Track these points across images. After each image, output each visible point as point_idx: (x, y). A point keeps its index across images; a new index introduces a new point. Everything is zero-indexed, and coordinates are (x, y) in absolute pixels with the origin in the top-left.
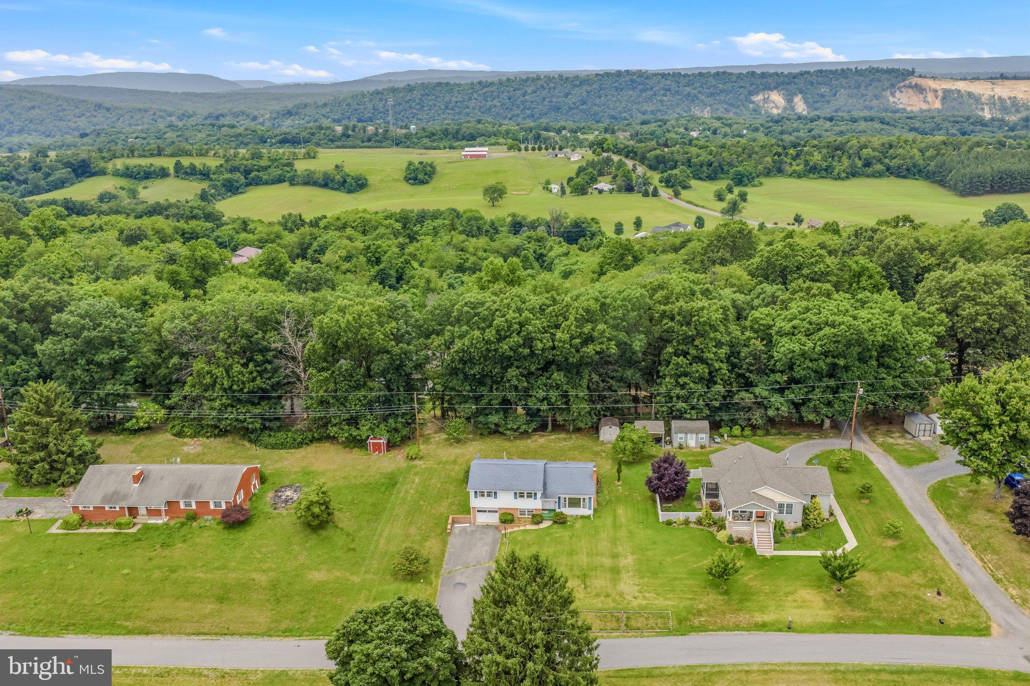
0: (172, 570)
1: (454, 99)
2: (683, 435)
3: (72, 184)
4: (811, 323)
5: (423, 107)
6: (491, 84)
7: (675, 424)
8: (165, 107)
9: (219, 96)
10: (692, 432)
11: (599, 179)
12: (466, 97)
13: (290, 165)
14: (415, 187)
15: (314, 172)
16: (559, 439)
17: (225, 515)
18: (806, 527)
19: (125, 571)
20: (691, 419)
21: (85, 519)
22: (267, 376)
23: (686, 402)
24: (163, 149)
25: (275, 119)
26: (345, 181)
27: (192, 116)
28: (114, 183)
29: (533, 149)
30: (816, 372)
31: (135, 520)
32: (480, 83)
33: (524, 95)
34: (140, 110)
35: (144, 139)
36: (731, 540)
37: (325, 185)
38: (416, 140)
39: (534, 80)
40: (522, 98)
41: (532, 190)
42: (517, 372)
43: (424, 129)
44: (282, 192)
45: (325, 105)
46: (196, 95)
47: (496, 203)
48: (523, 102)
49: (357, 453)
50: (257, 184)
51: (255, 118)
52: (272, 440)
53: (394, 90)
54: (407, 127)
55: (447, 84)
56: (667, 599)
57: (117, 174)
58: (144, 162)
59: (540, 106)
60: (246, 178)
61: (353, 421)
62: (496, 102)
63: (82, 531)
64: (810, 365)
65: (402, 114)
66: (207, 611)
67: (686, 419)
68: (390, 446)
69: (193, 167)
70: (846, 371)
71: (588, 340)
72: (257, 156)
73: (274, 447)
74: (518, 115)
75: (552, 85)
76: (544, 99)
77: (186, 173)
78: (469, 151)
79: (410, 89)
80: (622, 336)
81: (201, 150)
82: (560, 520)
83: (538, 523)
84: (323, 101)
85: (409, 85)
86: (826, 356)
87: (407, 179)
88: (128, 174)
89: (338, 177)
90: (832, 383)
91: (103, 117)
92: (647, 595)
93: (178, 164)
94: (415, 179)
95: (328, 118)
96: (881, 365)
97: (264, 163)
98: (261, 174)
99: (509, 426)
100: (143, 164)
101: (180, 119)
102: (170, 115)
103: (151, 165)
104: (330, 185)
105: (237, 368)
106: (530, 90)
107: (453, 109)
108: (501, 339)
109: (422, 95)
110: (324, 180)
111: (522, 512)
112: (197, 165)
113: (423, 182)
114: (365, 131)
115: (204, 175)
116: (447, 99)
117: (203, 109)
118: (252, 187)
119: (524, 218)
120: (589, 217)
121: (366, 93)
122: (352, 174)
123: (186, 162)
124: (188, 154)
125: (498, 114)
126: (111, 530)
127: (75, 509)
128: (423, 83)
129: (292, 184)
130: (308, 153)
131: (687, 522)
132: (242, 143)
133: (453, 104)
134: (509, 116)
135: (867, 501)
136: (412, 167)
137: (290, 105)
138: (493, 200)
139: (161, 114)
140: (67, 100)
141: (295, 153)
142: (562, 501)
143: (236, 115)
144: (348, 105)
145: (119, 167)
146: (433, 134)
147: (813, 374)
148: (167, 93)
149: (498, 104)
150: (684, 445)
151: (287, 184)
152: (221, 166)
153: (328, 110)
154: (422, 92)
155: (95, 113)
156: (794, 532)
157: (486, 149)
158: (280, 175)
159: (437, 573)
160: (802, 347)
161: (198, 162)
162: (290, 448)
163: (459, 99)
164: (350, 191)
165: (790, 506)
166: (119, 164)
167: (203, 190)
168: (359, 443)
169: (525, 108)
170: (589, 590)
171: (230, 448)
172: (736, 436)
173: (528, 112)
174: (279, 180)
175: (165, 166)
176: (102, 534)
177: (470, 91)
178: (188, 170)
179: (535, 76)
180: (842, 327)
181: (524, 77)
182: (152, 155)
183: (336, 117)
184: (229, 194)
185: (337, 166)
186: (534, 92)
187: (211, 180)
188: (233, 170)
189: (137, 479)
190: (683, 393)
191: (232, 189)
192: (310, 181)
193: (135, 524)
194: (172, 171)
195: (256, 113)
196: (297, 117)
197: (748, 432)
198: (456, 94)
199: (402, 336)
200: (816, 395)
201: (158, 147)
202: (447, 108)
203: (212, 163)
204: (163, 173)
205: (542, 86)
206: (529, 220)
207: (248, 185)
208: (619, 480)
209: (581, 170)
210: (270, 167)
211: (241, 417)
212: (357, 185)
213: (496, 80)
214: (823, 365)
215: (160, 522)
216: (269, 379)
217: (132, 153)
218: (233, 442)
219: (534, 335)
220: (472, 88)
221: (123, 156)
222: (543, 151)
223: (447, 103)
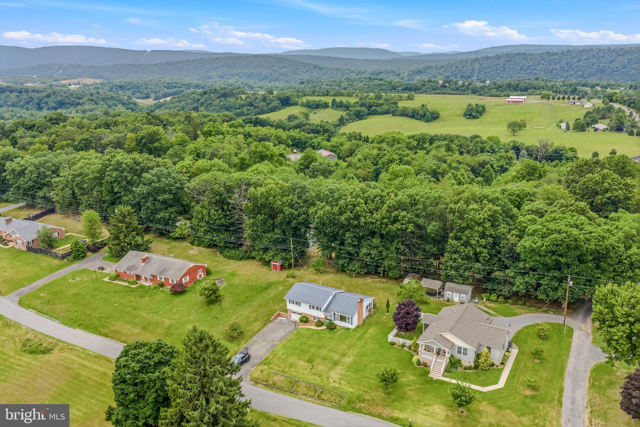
0: (135, 309)
1: (527, 64)
2: (450, 293)
3: (280, 109)
4: (548, 229)
5: (505, 69)
6: (556, 54)
7: (448, 285)
8: (350, 68)
9: (383, 61)
10: (457, 292)
11: (600, 121)
12: (536, 63)
13: (395, 103)
14: (469, 120)
15: (406, 108)
16: (380, 282)
17: (173, 287)
18: (476, 367)
19: (116, 305)
20: (458, 283)
21: (118, 276)
22: (228, 218)
23: (457, 271)
24: (330, 92)
25: (410, 75)
26: (425, 115)
27: (364, 73)
28: (300, 110)
29: (559, 99)
30: (543, 264)
31: (138, 281)
32: (547, 53)
33: (579, 62)
34: (337, 69)
35: (331, 86)
36: (419, 363)
37: (413, 117)
38: (487, 90)
39: (587, 51)
40: (576, 63)
41: (548, 126)
42: (352, 235)
43: (495, 84)
44: (387, 119)
45: (442, 67)
46: (371, 61)
47: (515, 134)
48: (577, 67)
49: (265, 269)
50: (374, 114)
51: (399, 75)
52: (228, 254)
53: (487, 58)
54: (484, 82)
55: (524, 54)
56: (351, 387)
57: (303, 105)
58: (317, 99)
59: (590, 70)
60: (369, 110)
61: (266, 250)
62: (557, 66)
63: (116, 282)
64: (538, 258)
65: (490, 73)
66: (135, 332)
67: (455, 282)
68: (282, 267)
69: (341, 102)
70: (568, 268)
71: (395, 220)
72: (379, 97)
73: (229, 258)
74: (572, 75)
75: (601, 55)
76: (593, 65)
77: (337, 106)
78: (512, 98)
79: (498, 57)
80: (421, 221)
81: (349, 93)
82: (332, 327)
83: (319, 326)
84: (441, 65)
85: (498, 55)
86: (554, 254)
87: (465, 115)
88: (309, 105)
89: (421, 112)
90: (557, 274)
91: (317, 73)
92: (342, 382)
93: (334, 101)
94: (470, 115)
95: (442, 75)
96: (598, 267)
97: (380, 102)
98: (377, 108)
99: (349, 268)
100: (316, 100)
101: (357, 74)
102: (352, 73)
103: (320, 101)
104: (416, 116)
105: (213, 211)
106: (583, 58)
107: (526, 71)
108: (341, 214)
109: (506, 61)
110: (412, 113)
111: (315, 318)
112: (344, 101)
113: (475, 117)
114: (456, 84)
115: (347, 107)
116: (522, 64)
117: (370, 69)
118: (371, 116)
119: (523, 144)
120: (568, 146)
121: (469, 60)
122: (431, 111)
123: (338, 99)
124: (342, 95)
125: (557, 74)
126: (127, 284)
127: (116, 270)
128: (507, 54)
129: (393, 115)
130: (409, 97)
131: (403, 346)
132: (382, 89)
133: (526, 67)
134: (565, 76)
135: (537, 361)
136: (470, 107)
137: (421, 66)
138: (514, 131)
139: (348, 71)
140: (301, 63)
141: (401, 97)
142: (336, 316)
143: (388, 73)
144: (457, 67)
145: (304, 101)
146: (500, 87)
147: (541, 266)
148: (356, 59)
149: (559, 67)
150: (451, 300)
151: (391, 115)
152: (357, 102)
153: (443, 70)
154: (506, 59)
155: (313, 71)
156: (466, 368)
157: (525, 97)
158: (388, 109)
159: (247, 340)
160: (533, 245)
161: (344, 100)
162: (236, 260)
163: (531, 64)
164: (427, 121)
165: (465, 350)
166: (305, 100)
167: (342, 116)
168: (267, 263)
169: (578, 71)
170: (313, 370)
171: (210, 255)
172: (492, 301)
173: (580, 73)
174: (386, 113)
175: (327, 102)
176: (121, 285)
177: (539, 59)
178: (339, 104)
179: (589, 48)
180: (564, 234)
181: (581, 49)
182: (324, 95)
183: (447, 75)
184: (357, 119)
185: (423, 105)
186: (587, 59)
187: (350, 111)
188: (363, 105)
189: (144, 260)
190: (454, 265)
191: (359, 116)
192: (404, 114)
193: (137, 283)
194: (330, 105)
195: (400, 71)
196: (424, 74)
197: (501, 299)
198: (529, 61)
199: (294, 205)
200: (544, 282)
201: (327, 91)
202: (521, 69)
203: (352, 100)
204: (326, 106)
205: (594, 56)
206: (526, 146)
207: (369, 114)
208: (388, 312)
209: (588, 113)
210: (383, 104)
211: (214, 239)
212: (434, 117)
213: (560, 51)
214: (548, 260)
215: (148, 285)
216: (229, 219)
217: (313, 94)
218: (214, 252)
219: (360, 213)
220: (541, 57)
221: (309, 95)
222: (566, 100)
223: (522, 67)
